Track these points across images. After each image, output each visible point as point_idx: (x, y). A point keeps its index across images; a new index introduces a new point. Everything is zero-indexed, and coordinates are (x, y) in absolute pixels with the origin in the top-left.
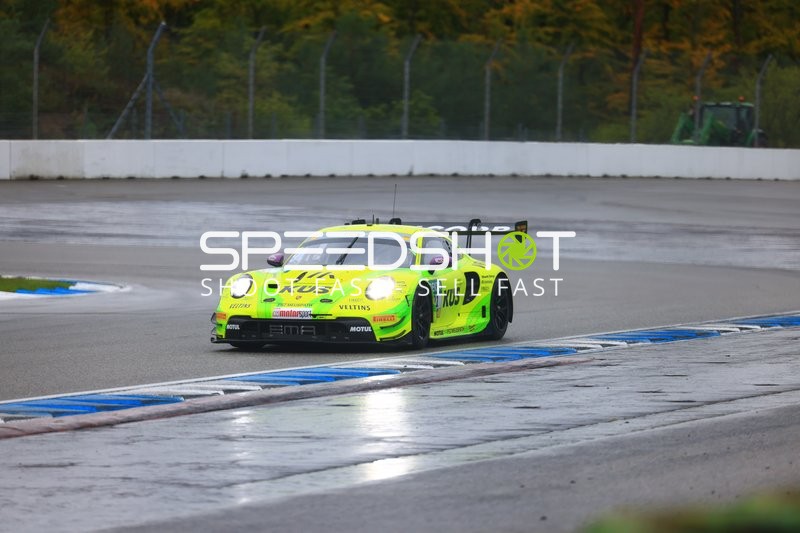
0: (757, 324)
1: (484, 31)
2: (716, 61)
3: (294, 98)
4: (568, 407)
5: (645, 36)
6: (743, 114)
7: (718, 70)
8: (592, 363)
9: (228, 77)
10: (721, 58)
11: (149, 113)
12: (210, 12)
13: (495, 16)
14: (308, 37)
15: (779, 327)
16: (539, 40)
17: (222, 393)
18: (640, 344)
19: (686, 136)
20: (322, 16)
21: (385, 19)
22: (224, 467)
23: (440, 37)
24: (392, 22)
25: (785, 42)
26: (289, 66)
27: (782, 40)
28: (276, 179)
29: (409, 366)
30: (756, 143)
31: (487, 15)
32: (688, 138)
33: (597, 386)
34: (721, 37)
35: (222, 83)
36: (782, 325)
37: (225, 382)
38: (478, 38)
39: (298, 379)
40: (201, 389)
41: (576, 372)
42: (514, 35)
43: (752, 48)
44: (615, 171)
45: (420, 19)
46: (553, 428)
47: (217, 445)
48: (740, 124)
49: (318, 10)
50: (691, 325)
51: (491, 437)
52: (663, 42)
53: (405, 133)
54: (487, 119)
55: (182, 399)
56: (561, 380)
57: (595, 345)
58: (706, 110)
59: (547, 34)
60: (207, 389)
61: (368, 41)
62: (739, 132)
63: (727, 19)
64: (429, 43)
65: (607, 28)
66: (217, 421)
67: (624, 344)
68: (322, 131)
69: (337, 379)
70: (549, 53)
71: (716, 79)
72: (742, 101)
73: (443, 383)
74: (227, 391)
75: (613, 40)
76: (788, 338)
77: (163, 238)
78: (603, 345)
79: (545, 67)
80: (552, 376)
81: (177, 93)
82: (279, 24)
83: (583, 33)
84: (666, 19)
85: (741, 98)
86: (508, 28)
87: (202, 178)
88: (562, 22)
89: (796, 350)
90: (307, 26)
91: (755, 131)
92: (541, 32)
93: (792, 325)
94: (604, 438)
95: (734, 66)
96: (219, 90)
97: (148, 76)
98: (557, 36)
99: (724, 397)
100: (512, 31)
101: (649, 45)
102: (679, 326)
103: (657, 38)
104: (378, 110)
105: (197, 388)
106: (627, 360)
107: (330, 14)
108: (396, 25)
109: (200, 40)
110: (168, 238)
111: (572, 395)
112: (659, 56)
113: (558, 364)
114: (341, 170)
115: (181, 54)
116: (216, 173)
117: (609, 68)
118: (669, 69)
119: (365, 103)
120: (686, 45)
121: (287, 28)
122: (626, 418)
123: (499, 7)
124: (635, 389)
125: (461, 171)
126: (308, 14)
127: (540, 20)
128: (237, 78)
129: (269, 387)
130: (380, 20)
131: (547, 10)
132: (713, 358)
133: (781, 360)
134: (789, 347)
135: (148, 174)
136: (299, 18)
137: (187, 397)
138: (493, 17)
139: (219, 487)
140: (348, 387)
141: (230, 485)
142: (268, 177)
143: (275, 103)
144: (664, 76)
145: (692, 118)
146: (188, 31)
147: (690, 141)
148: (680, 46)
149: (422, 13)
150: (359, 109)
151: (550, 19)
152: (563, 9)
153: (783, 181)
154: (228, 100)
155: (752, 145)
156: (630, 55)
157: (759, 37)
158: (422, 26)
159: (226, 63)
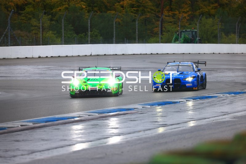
0: (192, 99)
1: (115, 10)
2: (186, 17)
3: (55, 32)
4: (127, 127)
5: (164, 10)
6: (194, 33)
7: (187, 20)
8: (138, 113)
9: (35, 26)
10: (188, 16)
11: (9, 38)
12: (30, 6)
13: (118, 5)
14: (60, 13)
15: (199, 100)
16: (132, 12)
17: (20, 126)
18: (154, 106)
19: (176, 41)
20: (64, 6)
21: (84, 7)
22: (14, 151)
23: (101, 12)
24: (86, 8)
25: (207, 11)
26: (53, 22)
27: (207, 10)
28: (49, 57)
29: (81, 116)
30: (198, 42)
31: (115, 5)
32: (177, 41)
33: (138, 120)
34: (188, 10)
35: (33, 28)
36: (200, 99)
37: (21, 122)
38: (114, 12)
39: (45, 121)
40: (14, 125)
41: (132, 116)
42: (124, 10)
43: (197, 13)
44: (154, 52)
45: (95, 7)
46: (121, 134)
47: (13, 143)
48: (193, 36)
49: (63, 5)
50: (171, 100)
51: (101, 138)
52: (170, 11)
53: (89, 42)
54: (114, 37)
55: (7, 128)
56: (127, 119)
57: (140, 107)
58: (182, 32)
59: (134, 10)
60: (15, 125)
61: (79, 14)
62: (193, 39)
63: (189, 4)
64: (98, 14)
65: (153, 8)
66: (16, 135)
67: (149, 107)
68: (63, 42)
69: (57, 120)
70: (135, 16)
71: (187, 23)
72: (193, 29)
73: (90, 121)
74: (21, 126)
75: (155, 11)
76: (201, 103)
77: (13, 77)
78: (143, 107)
79: (134, 21)
80: (124, 118)
81: (19, 32)
82: (52, 9)
83: (145, 10)
84: (171, 5)
85: (193, 28)
86: (122, 9)
87: (26, 58)
88: (139, 6)
89: (202, 107)
90: (60, 10)
91: (198, 38)
92: (133, 9)
93: (203, 99)
94: (136, 138)
95: (192, 18)
96: (33, 30)
97: (9, 27)
98: (137, 11)
99: (176, 123)
100: (123, 10)
101: (166, 13)
102: (167, 100)
103: (168, 10)
104: (82, 35)
105: (12, 125)
106: (149, 112)
107: (67, 6)
108: (87, 9)
109: (27, 15)
110: (14, 77)
111: (129, 124)
112: (169, 16)
113: (127, 114)
114: (70, 54)
115: (21, 19)
116: (31, 56)
117: (154, 20)
118: (172, 20)
119: (77, 33)
120: (177, 12)
121: (54, 10)
122: (144, 131)
123: (119, 2)
124: (149, 121)
125: (107, 54)
126: (60, 6)
127: (132, 6)
128: (38, 26)
129: (35, 124)
130: (83, 7)
131: (134, 3)
132: (176, 110)
133: (197, 110)
134: (200, 106)
135: (9, 57)
136: (58, 7)
137: (8, 128)
138: (117, 5)
139: (11, 157)
140: (59, 123)
141: (14, 156)
142: (47, 57)
143: (50, 34)
144: (171, 22)
145: (178, 35)
146: (23, 12)
147: (178, 42)
148: (175, 13)
149: (96, 5)
150: (75, 35)
151: (135, 5)
152: (139, 3)
153: (207, 54)
154: (35, 34)
155: (197, 43)
156: (160, 16)
157: (200, 9)
158: (96, 9)
159: (34, 22)
